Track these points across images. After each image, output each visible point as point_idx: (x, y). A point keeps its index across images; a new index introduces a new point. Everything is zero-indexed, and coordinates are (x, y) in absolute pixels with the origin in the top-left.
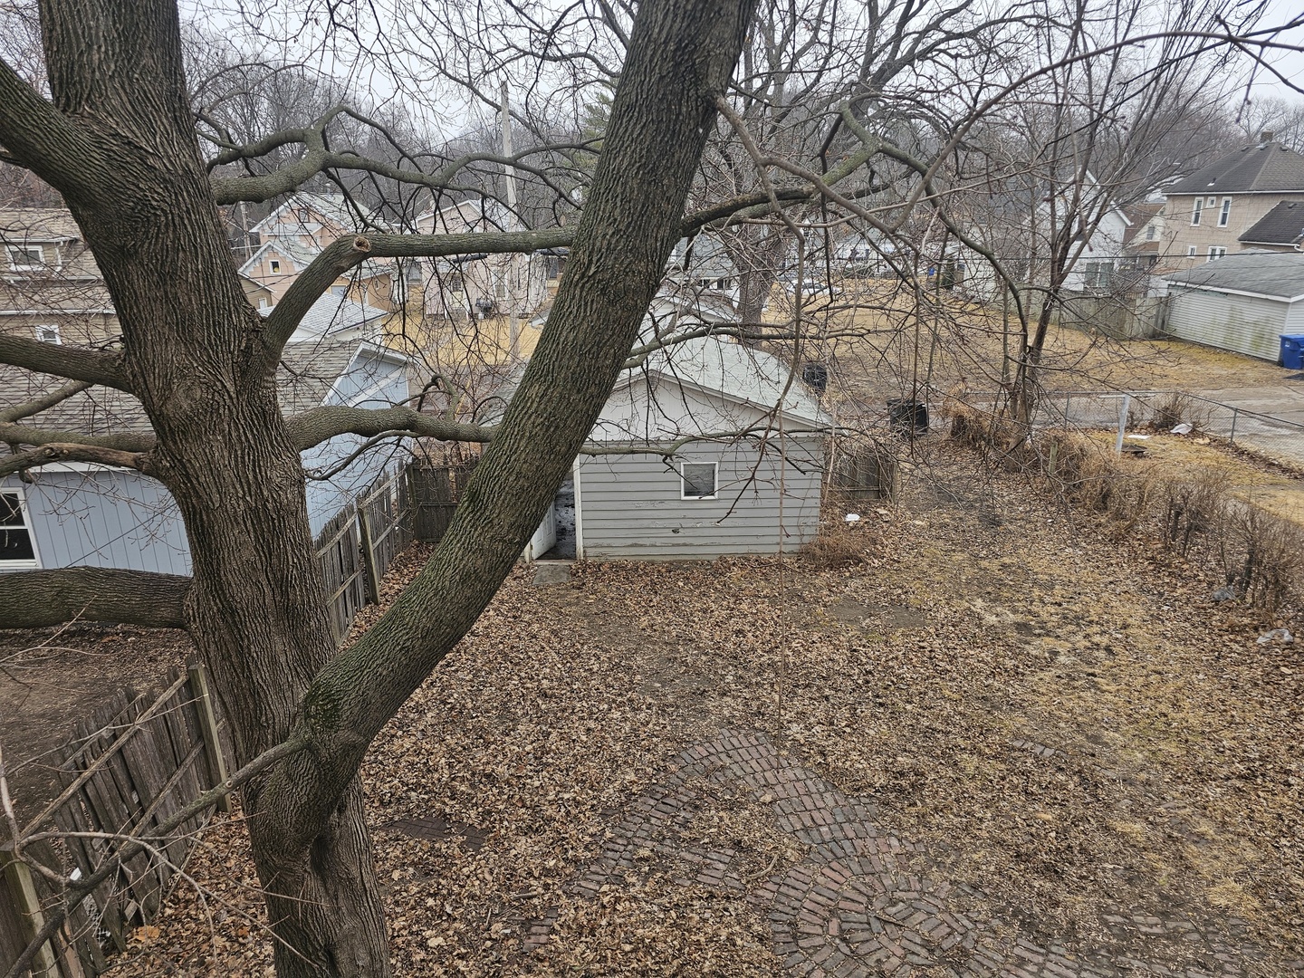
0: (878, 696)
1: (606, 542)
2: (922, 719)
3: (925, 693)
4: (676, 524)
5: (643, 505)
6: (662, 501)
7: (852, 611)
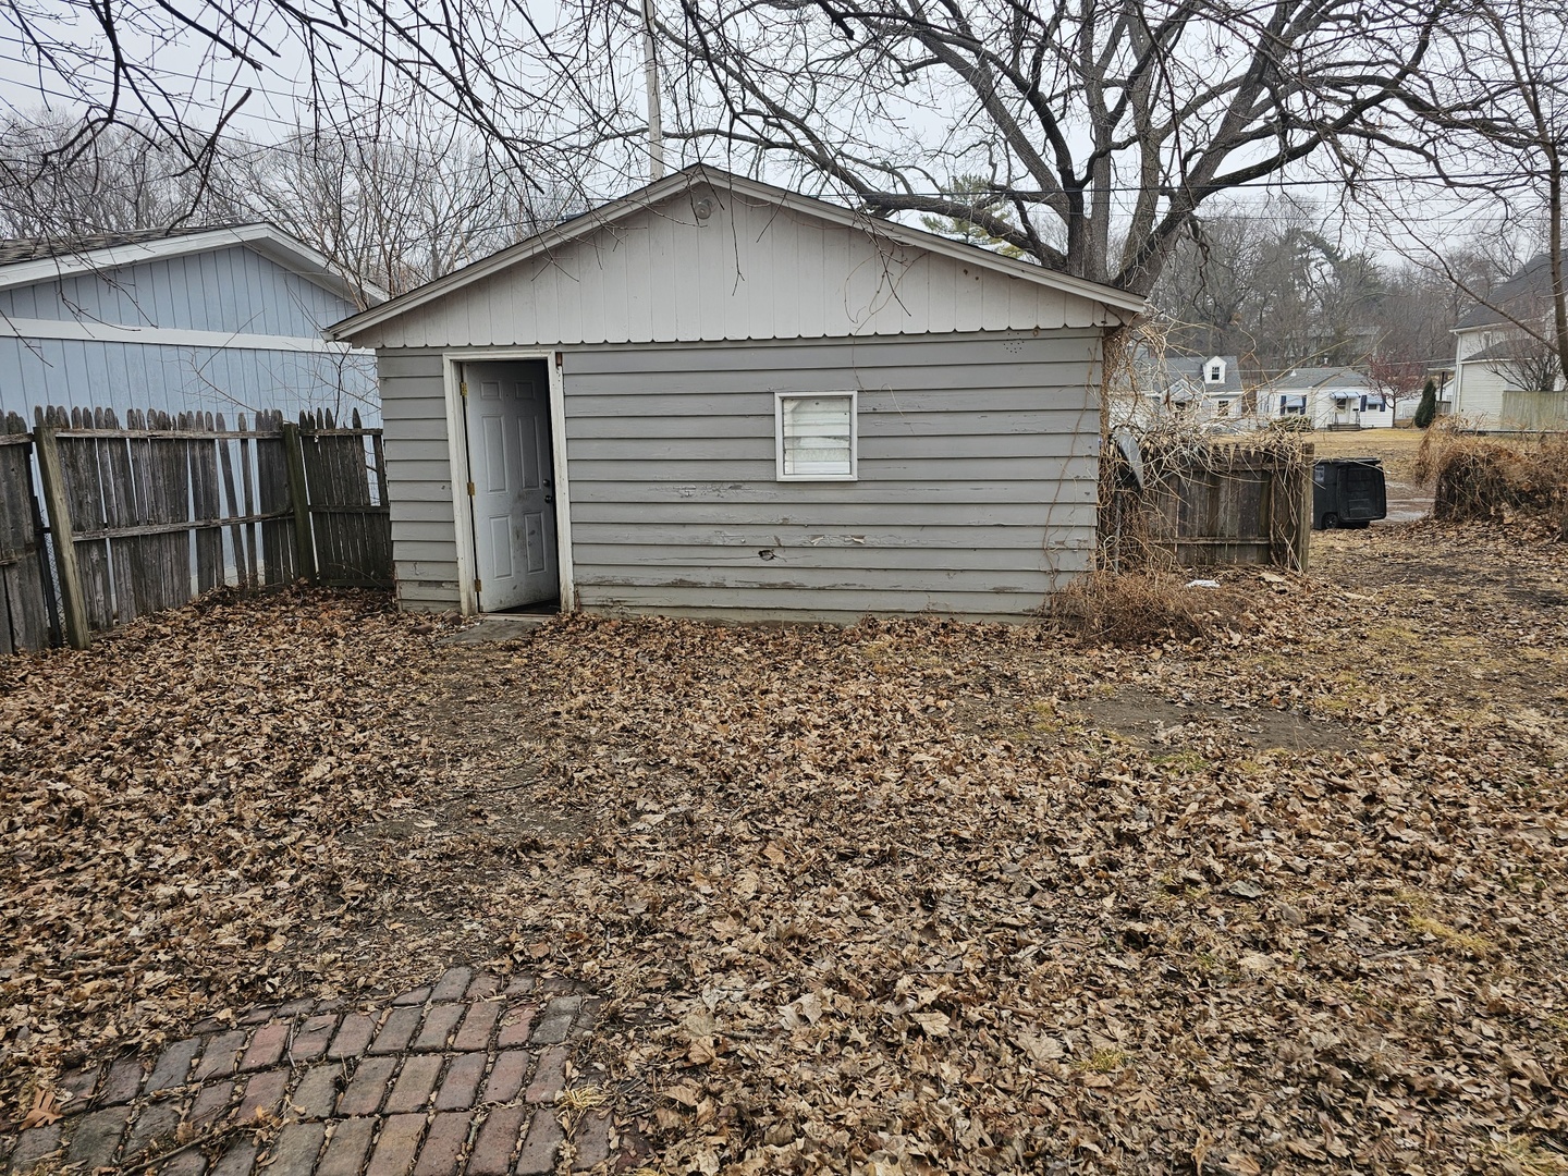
0: (1134, 914)
1: (620, 575)
2: (1303, 1014)
3: (1335, 921)
4: (766, 538)
5: (698, 494)
6: (736, 484)
7: (1137, 713)
